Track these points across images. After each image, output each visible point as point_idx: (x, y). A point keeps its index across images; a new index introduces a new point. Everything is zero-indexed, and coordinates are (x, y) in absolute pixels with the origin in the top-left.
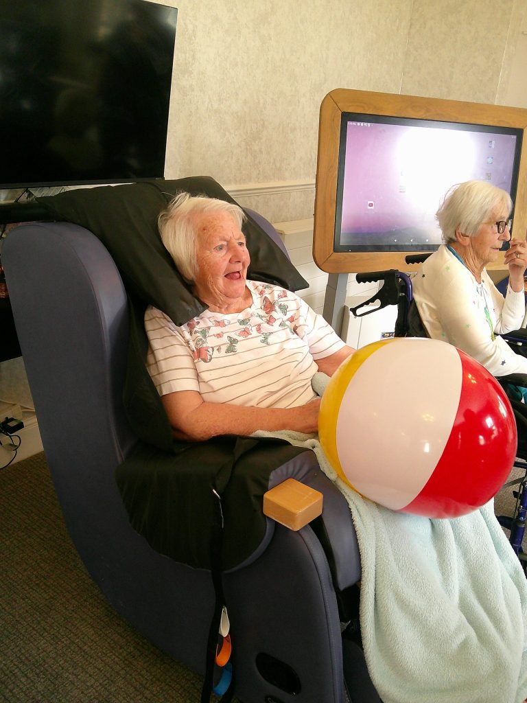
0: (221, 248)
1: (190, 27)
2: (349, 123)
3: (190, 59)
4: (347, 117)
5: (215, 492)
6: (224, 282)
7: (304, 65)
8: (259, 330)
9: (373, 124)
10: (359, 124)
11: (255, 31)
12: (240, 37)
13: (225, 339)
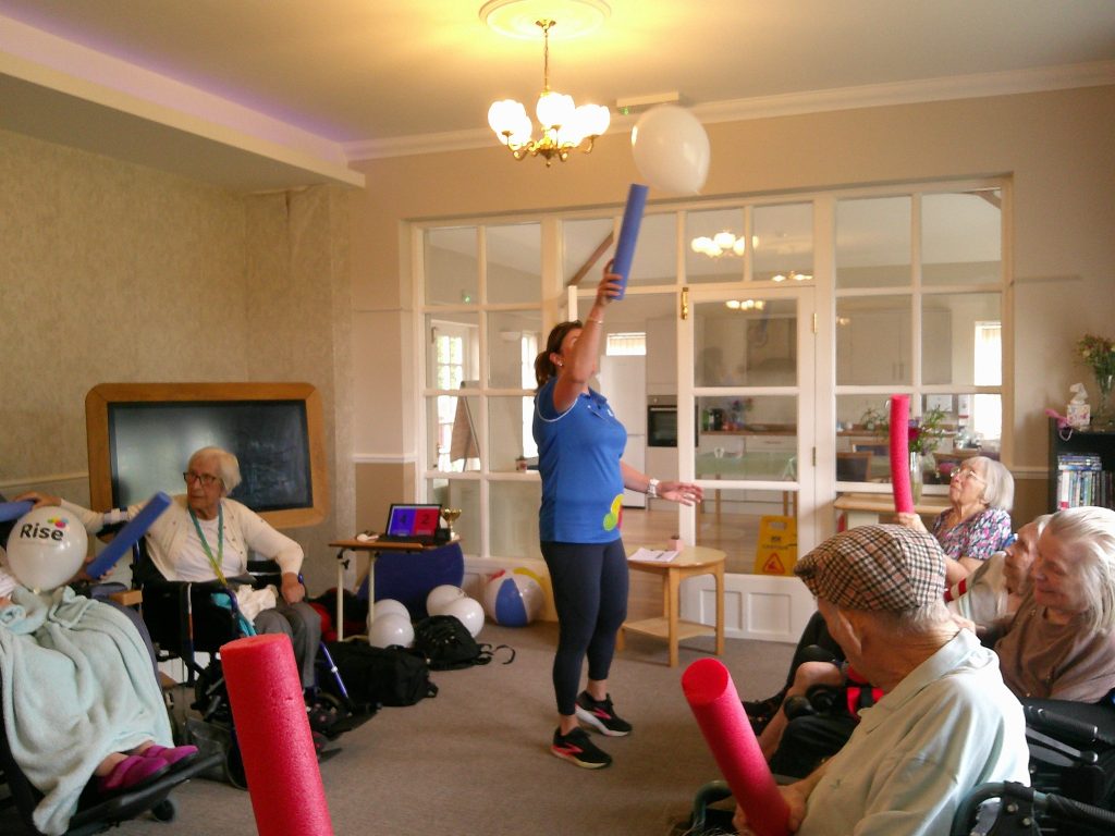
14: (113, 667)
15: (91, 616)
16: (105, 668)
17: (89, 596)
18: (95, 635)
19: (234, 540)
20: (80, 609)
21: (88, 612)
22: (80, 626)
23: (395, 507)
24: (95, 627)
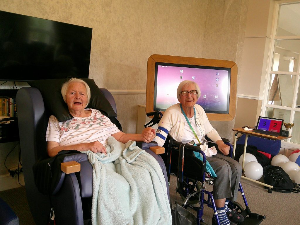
0: (72, 93)
1: (108, 36)
2: (159, 66)
3: (108, 47)
4: (157, 64)
5: (49, 164)
6: (73, 105)
7: (156, 50)
8: (89, 123)
9: (168, 66)
10: (162, 66)
11: (134, 38)
12: (128, 40)
13: (75, 125)
14: (148, 191)
15: (140, 158)
16: (144, 190)
17: (141, 147)
18: (142, 169)
19: (200, 124)
20: (137, 154)
21: (140, 156)
22: (135, 163)
23: (261, 118)
24: (142, 165)
